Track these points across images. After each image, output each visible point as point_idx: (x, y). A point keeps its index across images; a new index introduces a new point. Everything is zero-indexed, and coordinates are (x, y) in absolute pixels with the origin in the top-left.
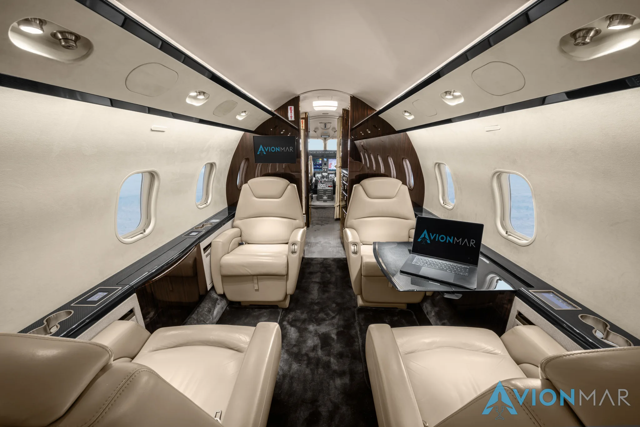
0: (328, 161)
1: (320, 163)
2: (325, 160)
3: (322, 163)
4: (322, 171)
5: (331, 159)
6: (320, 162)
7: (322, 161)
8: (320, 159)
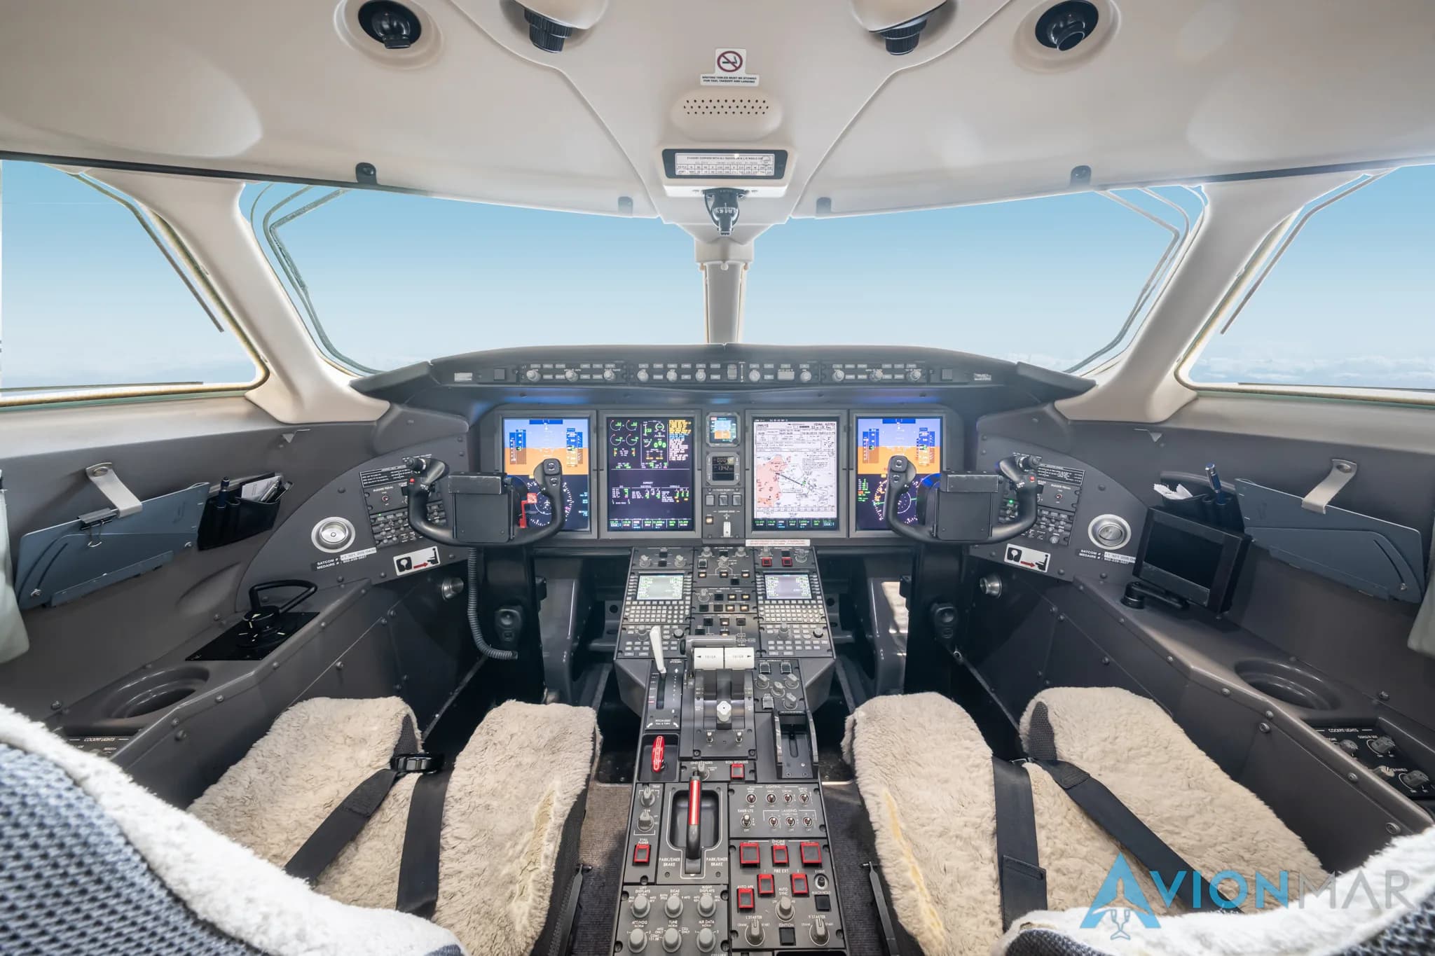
0: (744, 440)
1: (673, 456)
2: (723, 429)
3: (690, 462)
4: (695, 535)
5: (772, 425)
6: (677, 450)
7: (689, 440)
8: (678, 427)
